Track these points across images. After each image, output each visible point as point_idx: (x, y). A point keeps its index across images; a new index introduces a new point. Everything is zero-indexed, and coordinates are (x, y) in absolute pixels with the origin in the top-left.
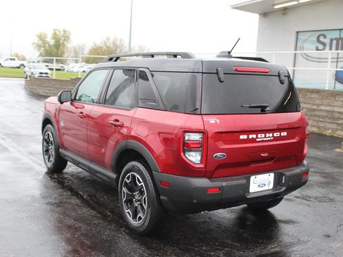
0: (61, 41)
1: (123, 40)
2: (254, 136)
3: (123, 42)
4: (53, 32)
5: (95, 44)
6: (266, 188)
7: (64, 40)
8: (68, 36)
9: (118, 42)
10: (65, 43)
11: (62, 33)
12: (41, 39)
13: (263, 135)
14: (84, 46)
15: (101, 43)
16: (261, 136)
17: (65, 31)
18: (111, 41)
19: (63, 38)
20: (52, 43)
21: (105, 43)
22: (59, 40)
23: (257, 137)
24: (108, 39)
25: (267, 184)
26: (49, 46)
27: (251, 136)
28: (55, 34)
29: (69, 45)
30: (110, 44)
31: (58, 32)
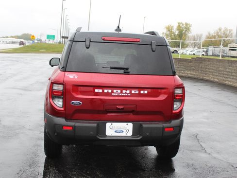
0: (183, 32)
1: (232, 30)
2: (110, 91)
3: (232, 32)
4: (178, 25)
5: (209, 34)
6: (124, 134)
7: (186, 31)
8: (188, 28)
9: (228, 32)
10: (187, 33)
11: (185, 25)
12: (169, 30)
13: (119, 91)
14: (202, 35)
15: (214, 33)
16: (117, 92)
17: (186, 24)
18: (222, 31)
19: (185, 30)
20: (176, 33)
21: (218, 32)
22: (182, 31)
23: (112, 92)
24: (220, 30)
25: (125, 131)
26: (174, 35)
27: (106, 91)
28: (179, 26)
29: (190, 35)
30: (221, 33)
31: (181, 25)
